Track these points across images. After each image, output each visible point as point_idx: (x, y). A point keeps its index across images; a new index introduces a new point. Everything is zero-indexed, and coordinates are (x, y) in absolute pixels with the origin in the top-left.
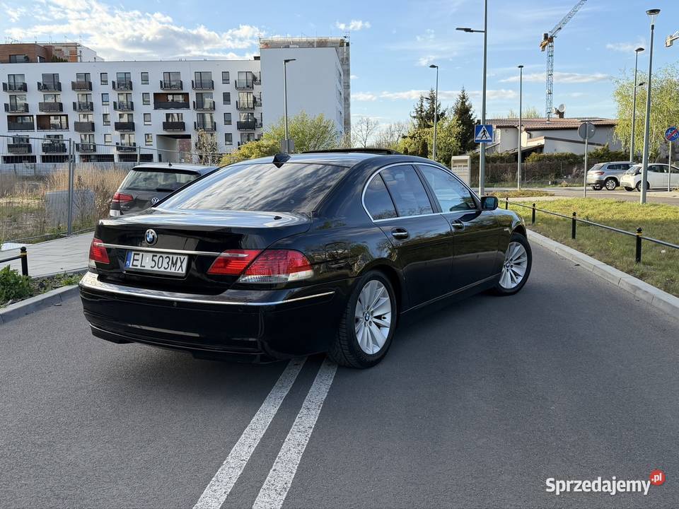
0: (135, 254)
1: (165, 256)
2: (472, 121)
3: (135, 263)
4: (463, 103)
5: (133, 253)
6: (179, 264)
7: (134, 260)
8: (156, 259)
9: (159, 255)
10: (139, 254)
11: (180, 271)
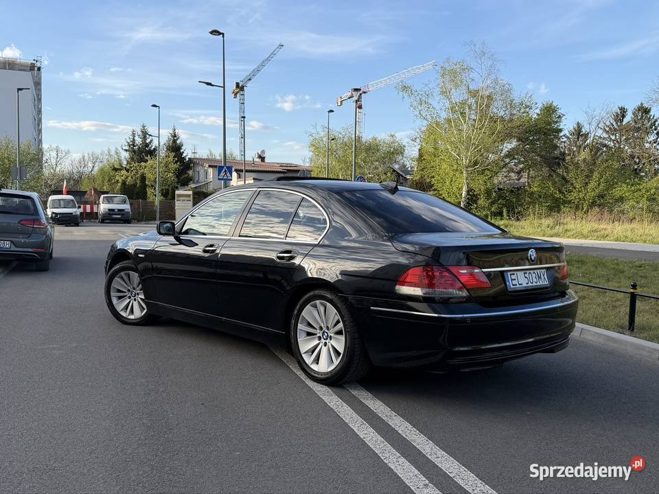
0: (511, 274)
1: (532, 272)
2: (184, 158)
3: (514, 282)
4: (175, 141)
5: (509, 273)
6: (542, 276)
7: (512, 280)
8: (527, 275)
9: (528, 272)
10: (514, 274)
11: (545, 283)
